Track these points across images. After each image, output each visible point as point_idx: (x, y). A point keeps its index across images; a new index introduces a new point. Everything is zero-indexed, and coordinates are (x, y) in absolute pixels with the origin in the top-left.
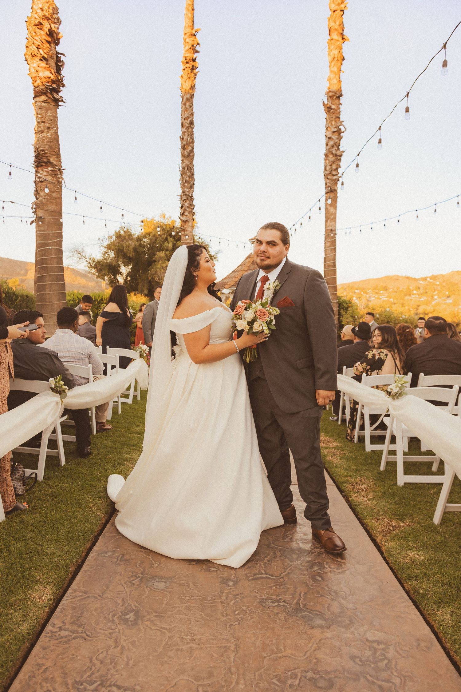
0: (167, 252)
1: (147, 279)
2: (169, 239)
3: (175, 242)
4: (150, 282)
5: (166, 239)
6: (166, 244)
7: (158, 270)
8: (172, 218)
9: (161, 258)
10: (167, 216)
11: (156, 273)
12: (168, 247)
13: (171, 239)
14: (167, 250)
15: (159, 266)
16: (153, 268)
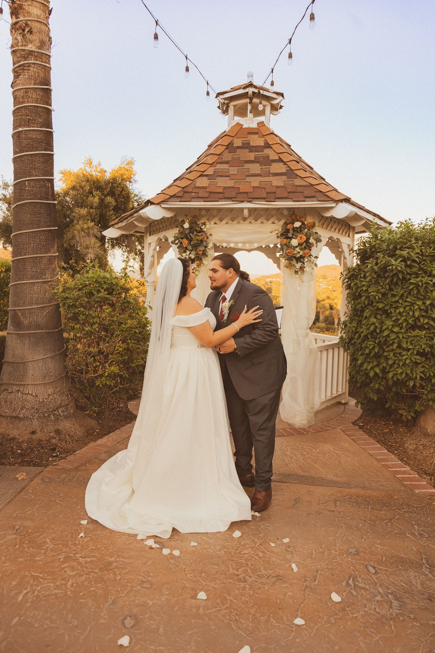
0: (91, 210)
1: (62, 246)
2: (94, 193)
3: (103, 197)
4: (66, 250)
5: (91, 192)
6: (90, 199)
7: (76, 232)
8: (101, 167)
9: (81, 217)
10: (95, 163)
11: (73, 237)
12: (92, 203)
13: (98, 192)
14: (91, 208)
15: (78, 227)
16: (69, 231)
